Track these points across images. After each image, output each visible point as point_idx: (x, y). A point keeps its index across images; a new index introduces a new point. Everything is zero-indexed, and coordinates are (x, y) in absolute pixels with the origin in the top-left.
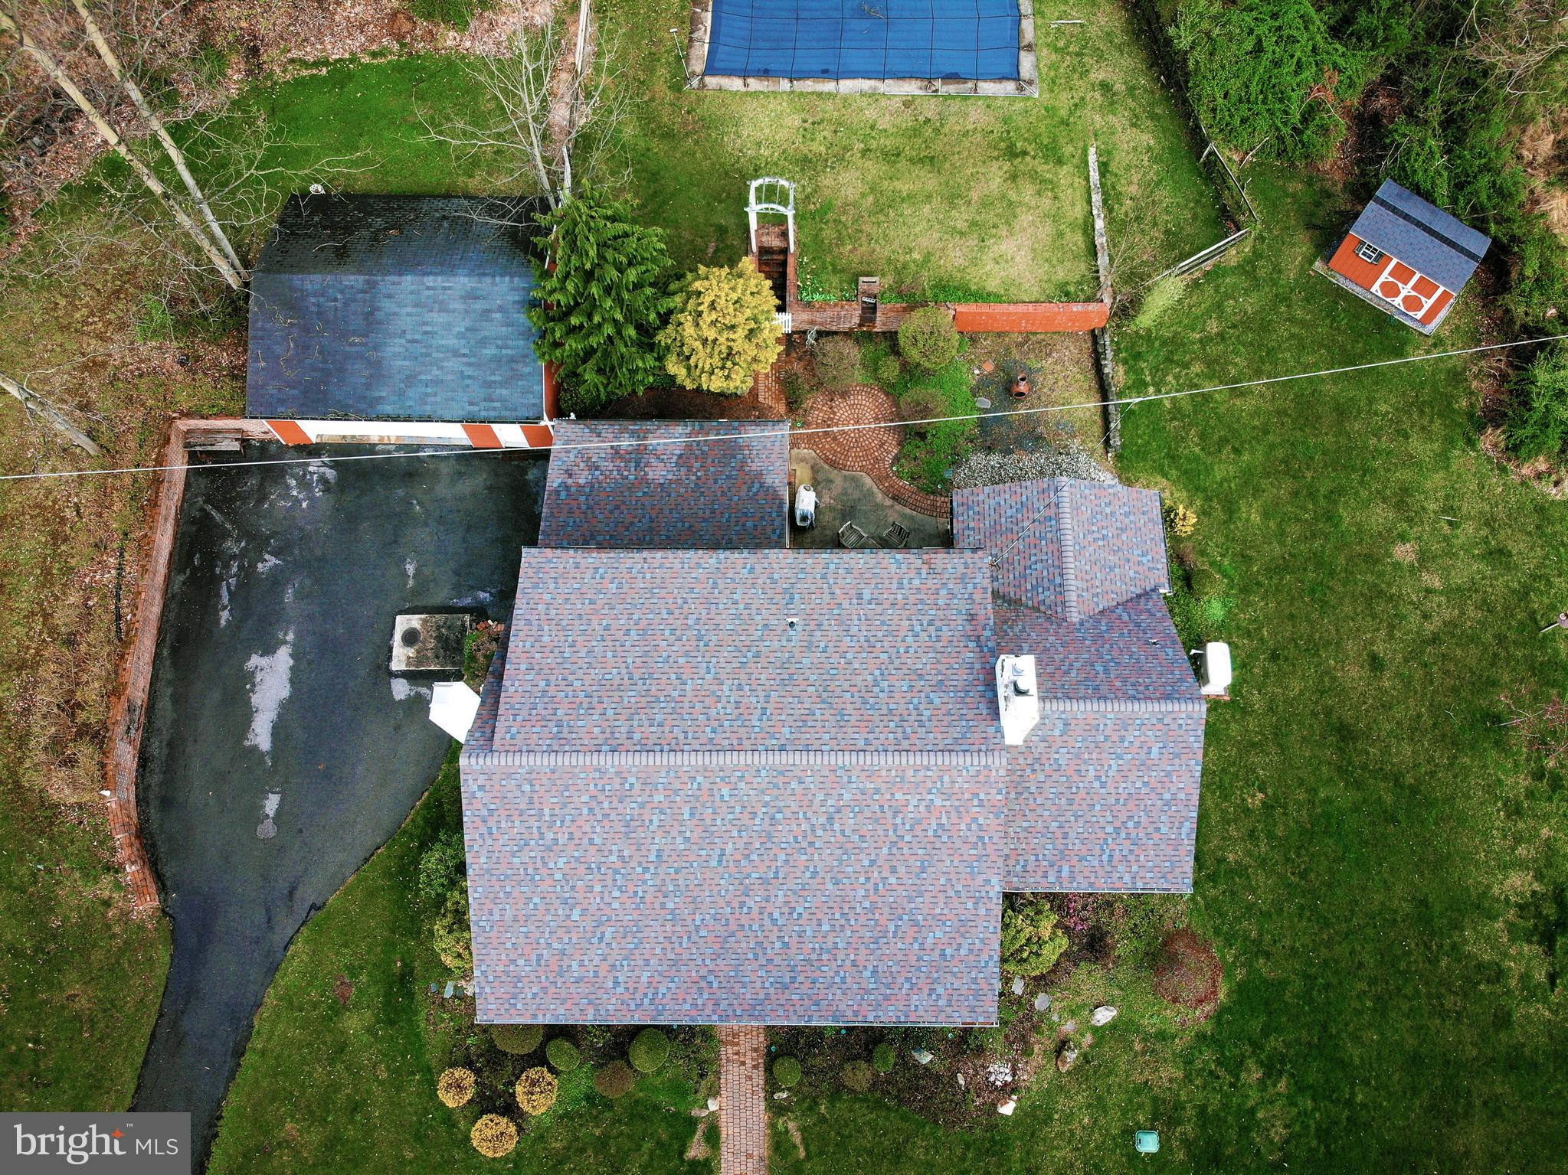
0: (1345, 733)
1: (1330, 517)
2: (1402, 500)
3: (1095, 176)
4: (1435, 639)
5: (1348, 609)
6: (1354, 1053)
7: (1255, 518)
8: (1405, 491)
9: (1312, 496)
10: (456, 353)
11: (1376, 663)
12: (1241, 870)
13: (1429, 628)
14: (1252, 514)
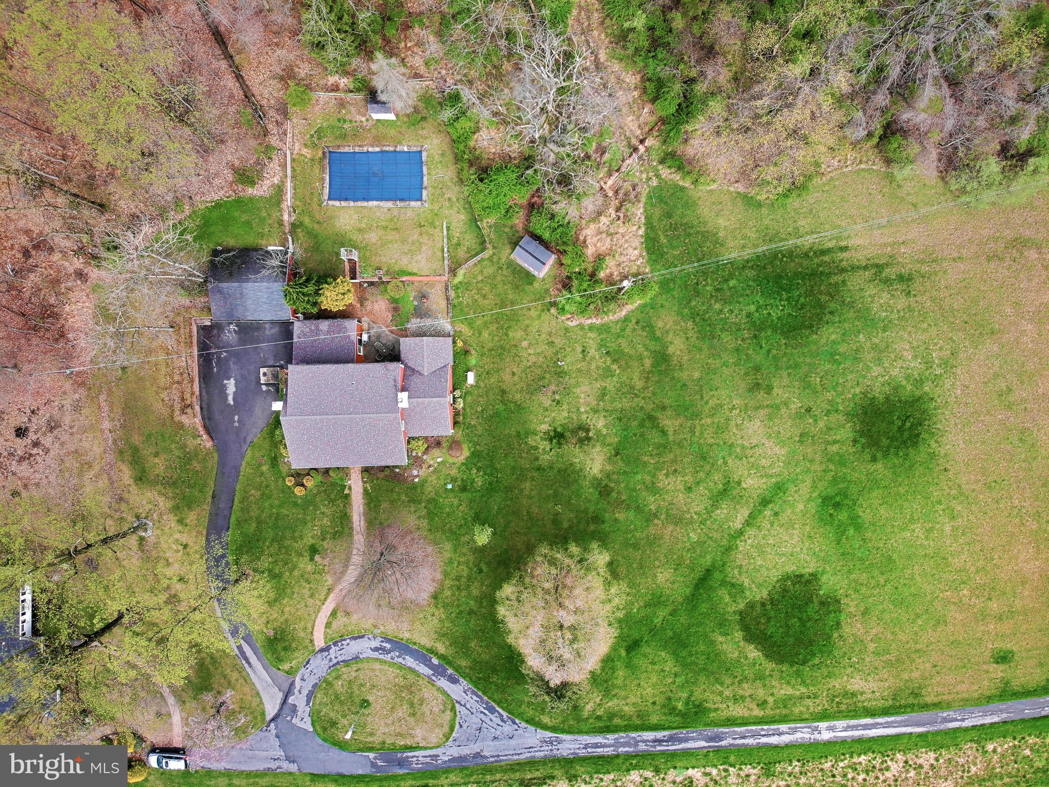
0: (503, 392)
1: (507, 335)
2: (526, 329)
3: (445, 232)
4: (530, 367)
5: (508, 360)
6: (498, 466)
7: (486, 336)
8: (527, 326)
9: (502, 329)
10: (266, 303)
11: (514, 374)
12: (475, 426)
13: (529, 364)
14: (485, 334)
